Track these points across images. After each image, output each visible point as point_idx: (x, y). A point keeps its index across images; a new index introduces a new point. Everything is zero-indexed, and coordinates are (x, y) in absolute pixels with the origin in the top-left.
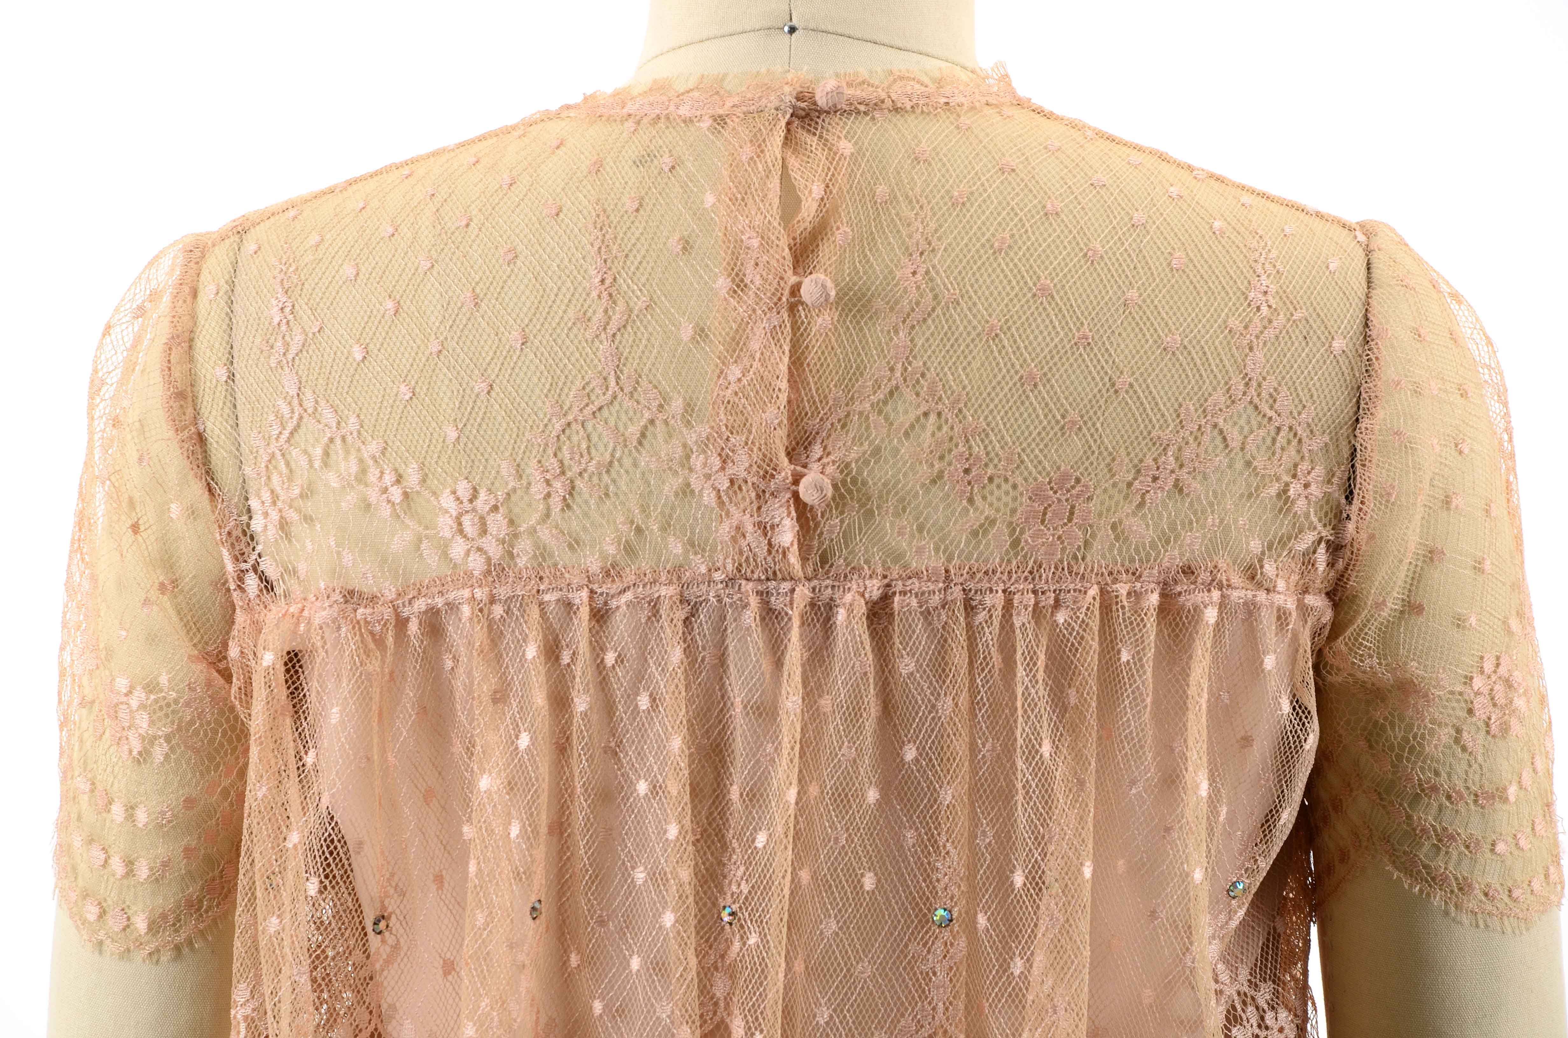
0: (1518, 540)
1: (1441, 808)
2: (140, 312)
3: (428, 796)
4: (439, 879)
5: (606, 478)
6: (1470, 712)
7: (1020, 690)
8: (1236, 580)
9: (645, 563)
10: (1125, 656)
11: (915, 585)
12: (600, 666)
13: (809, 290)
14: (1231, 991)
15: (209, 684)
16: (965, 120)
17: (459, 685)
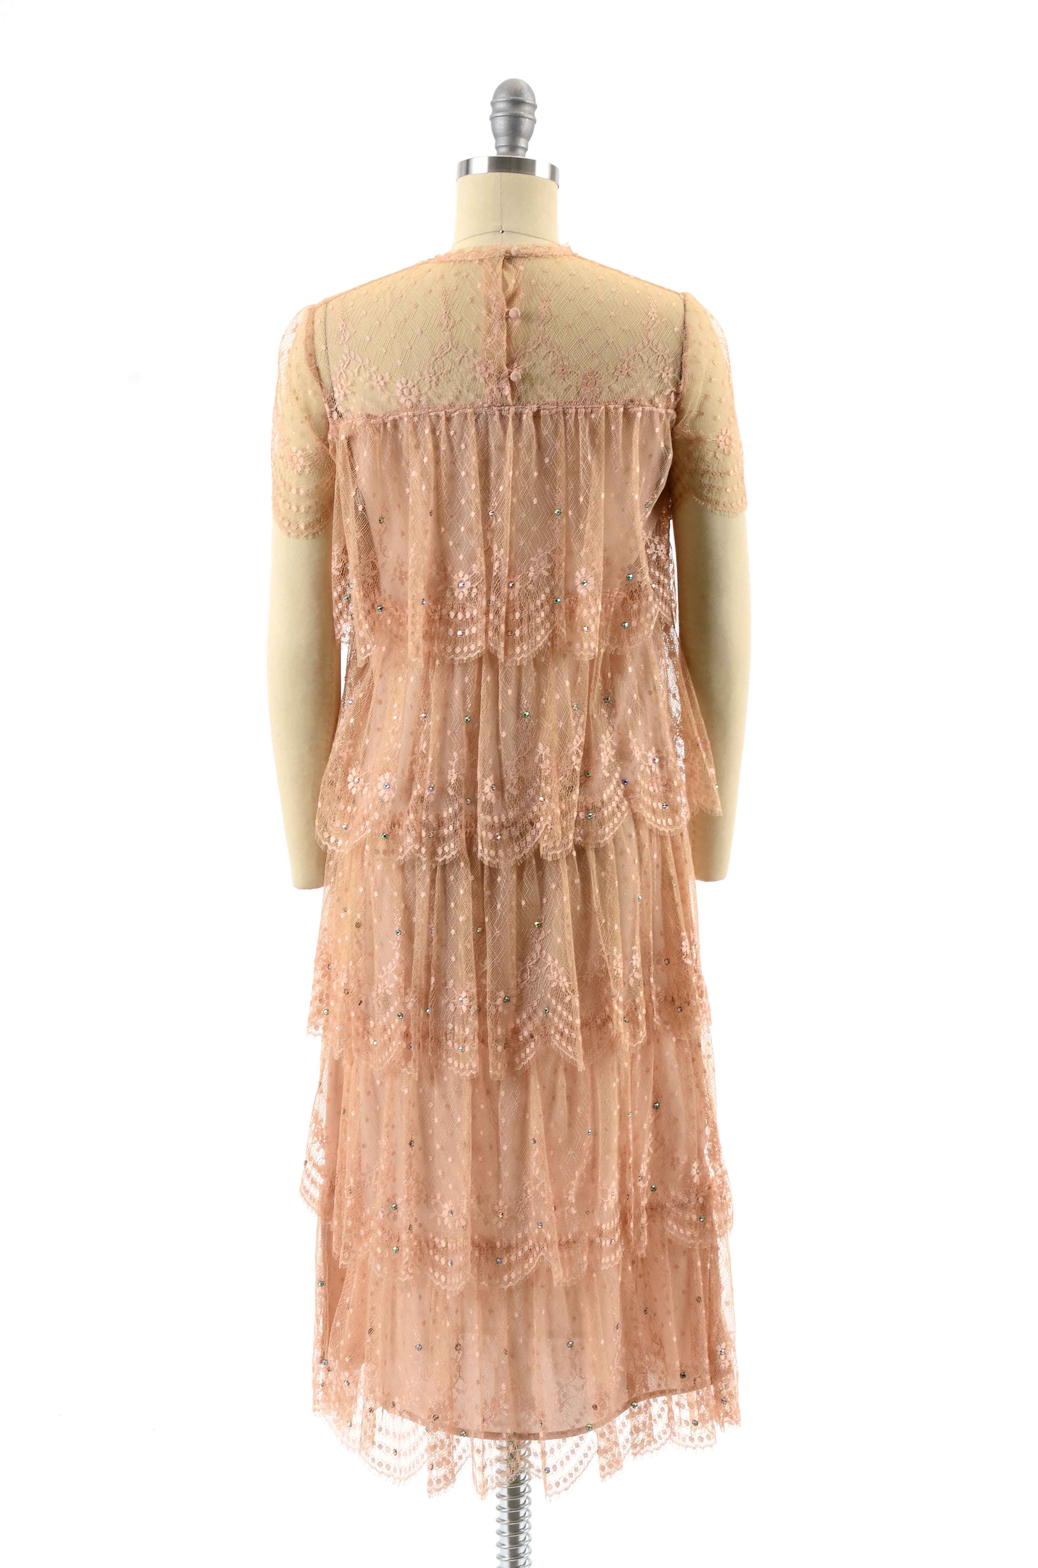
0: (732, 394)
1: (710, 478)
2: (294, 330)
3: (395, 479)
4: (399, 506)
5: (449, 375)
6: (719, 447)
7: (581, 440)
8: (647, 404)
9: (462, 402)
10: (613, 428)
11: (547, 406)
12: (449, 436)
13: (512, 313)
14: (646, 538)
15: (322, 448)
16: (558, 260)
17: (404, 443)
